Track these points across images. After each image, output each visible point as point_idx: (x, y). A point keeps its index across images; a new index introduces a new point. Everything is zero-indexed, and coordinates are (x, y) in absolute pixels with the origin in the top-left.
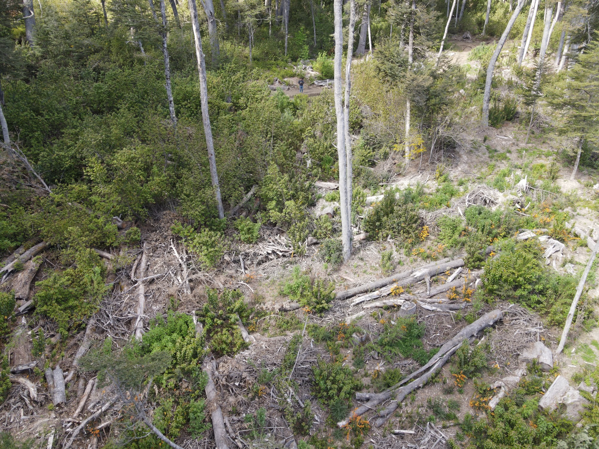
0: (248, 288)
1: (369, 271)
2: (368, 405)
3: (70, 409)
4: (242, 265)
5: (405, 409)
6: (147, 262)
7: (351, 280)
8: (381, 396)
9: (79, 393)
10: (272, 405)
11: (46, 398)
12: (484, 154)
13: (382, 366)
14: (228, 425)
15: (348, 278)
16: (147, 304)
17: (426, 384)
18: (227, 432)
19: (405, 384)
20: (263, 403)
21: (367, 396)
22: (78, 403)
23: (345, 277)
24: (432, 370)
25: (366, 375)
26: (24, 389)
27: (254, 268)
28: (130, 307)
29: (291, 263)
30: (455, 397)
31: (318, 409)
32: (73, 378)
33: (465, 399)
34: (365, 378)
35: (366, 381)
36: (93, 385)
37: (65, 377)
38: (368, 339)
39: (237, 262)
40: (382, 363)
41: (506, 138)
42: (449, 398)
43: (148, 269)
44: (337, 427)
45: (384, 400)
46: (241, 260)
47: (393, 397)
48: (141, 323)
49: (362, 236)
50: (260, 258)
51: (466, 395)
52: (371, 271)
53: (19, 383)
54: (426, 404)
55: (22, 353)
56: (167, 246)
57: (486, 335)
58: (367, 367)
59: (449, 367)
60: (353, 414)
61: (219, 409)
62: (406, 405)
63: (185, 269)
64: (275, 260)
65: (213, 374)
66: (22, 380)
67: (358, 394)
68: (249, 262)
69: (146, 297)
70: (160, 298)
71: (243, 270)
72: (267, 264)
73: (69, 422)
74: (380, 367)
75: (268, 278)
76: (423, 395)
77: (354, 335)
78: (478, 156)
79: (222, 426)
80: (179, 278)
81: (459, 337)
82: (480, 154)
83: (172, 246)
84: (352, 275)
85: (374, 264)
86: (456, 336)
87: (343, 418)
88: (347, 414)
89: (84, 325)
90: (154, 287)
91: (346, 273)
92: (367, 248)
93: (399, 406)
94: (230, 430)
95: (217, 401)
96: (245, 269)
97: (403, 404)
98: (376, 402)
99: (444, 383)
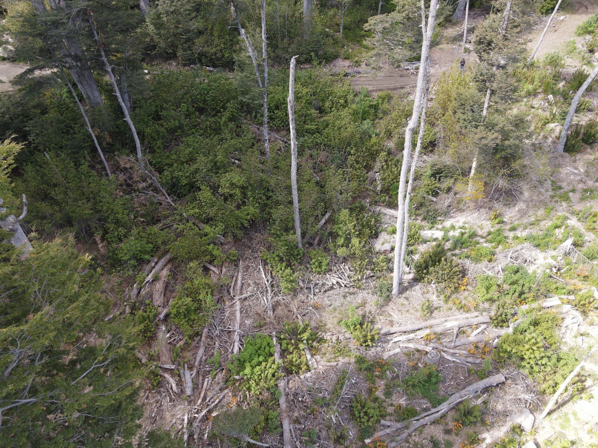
0: (315, 314)
1: (411, 311)
2: (388, 431)
3: (195, 398)
4: (312, 292)
5: (413, 438)
6: (242, 280)
7: (395, 316)
8: (399, 425)
9: (200, 386)
10: (322, 422)
11: (182, 391)
12: (547, 191)
13: (404, 401)
14: (292, 431)
15: (393, 314)
16: (242, 318)
17: (434, 423)
18: (292, 436)
19: (418, 420)
20: (316, 418)
21: (389, 424)
22: (200, 394)
23: (391, 313)
24: (440, 413)
25: (392, 405)
26: (168, 383)
27: (320, 295)
28: (230, 320)
29: (350, 294)
30: (452, 438)
31: (352, 427)
32: (196, 375)
33: (458, 441)
34: (390, 407)
35: (390, 410)
36: (208, 382)
37: (191, 375)
38: (398, 376)
39: (309, 288)
40: (404, 398)
41: (576, 171)
42: (447, 437)
43: (242, 287)
44: (364, 442)
45: (400, 429)
46: (312, 288)
47: (407, 427)
48: (238, 337)
49: (411, 276)
50: (326, 287)
51: (460, 438)
52: (413, 312)
53: (165, 377)
54: (429, 438)
55: (164, 352)
56: (257, 266)
57: (488, 392)
58: (394, 398)
59: (453, 412)
60: (377, 435)
61: (288, 418)
62: (415, 435)
63: (269, 291)
64: (338, 289)
65: (285, 390)
66: (166, 375)
67: (383, 422)
68: (317, 291)
69: (241, 312)
70: (251, 314)
71: (312, 296)
72: (331, 292)
73: (195, 409)
74: (402, 401)
75: (330, 306)
76: (429, 430)
77: (388, 372)
78: (540, 193)
79: (289, 431)
80: (265, 298)
81: (466, 392)
82: (543, 190)
83: (261, 267)
84: (397, 312)
85: (415, 305)
86: (464, 390)
87: (369, 437)
88: (372, 434)
89: (200, 333)
90: (246, 303)
91: (392, 309)
92: (413, 288)
93: (410, 435)
94: (294, 435)
95: (286, 412)
96: (314, 295)
97: (413, 434)
98: (394, 429)
99: (446, 424)
